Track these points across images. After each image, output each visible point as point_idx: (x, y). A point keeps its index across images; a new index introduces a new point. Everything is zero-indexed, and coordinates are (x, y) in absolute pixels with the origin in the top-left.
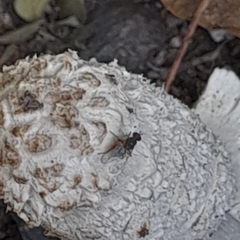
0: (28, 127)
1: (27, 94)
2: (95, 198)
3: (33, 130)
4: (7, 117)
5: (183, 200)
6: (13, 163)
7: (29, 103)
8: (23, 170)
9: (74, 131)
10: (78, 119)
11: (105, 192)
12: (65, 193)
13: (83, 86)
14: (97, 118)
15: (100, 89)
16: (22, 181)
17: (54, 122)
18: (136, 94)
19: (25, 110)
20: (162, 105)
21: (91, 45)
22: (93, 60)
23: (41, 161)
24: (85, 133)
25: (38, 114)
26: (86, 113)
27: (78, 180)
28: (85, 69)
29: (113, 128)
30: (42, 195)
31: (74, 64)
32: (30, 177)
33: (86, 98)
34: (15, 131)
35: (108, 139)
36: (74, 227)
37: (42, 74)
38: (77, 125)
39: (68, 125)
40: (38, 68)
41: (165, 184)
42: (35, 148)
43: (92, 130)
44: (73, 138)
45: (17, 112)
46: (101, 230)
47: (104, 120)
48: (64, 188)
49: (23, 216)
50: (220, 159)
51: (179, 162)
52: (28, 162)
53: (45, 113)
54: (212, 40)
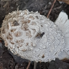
0: (15, 30)
1: (15, 21)
2: (32, 49)
3: (17, 31)
4: (10, 27)
5: (53, 48)
6: (11, 39)
7: (16, 24)
8: (13, 41)
9: (27, 31)
10: (28, 28)
11: (34, 47)
12: (24, 47)
13: (30, 19)
14: (33, 28)
15: (34, 20)
16: (13, 44)
17: (22, 29)
18: (43, 21)
19: (15, 25)
20: (49, 24)
21: (28, 3)
22: (32, 11)
23: (18, 39)
24: (30, 32)
25: (18, 27)
26: (30, 26)
27: (28, 44)
28: (31, 15)
29: (37, 31)
30: (18, 47)
31: (28, 13)
32: (15, 43)
33: (31, 23)
34: (12, 31)
35: (36, 34)
36: (25, 55)
37: (19, 16)
38: (28, 30)
39: (26, 30)
40: (18, 14)
41: (49, 45)
42: (17, 36)
43: (32, 31)
44: (27, 33)
45: (12, 26)
46: (32, 56)
47: (35, 28)
48: (24, 46)
49: (12, 52)
50: (63, 37)
51: (53, 39)
52: (15, 39)
53: (20, 27)
54: (59, 3)
